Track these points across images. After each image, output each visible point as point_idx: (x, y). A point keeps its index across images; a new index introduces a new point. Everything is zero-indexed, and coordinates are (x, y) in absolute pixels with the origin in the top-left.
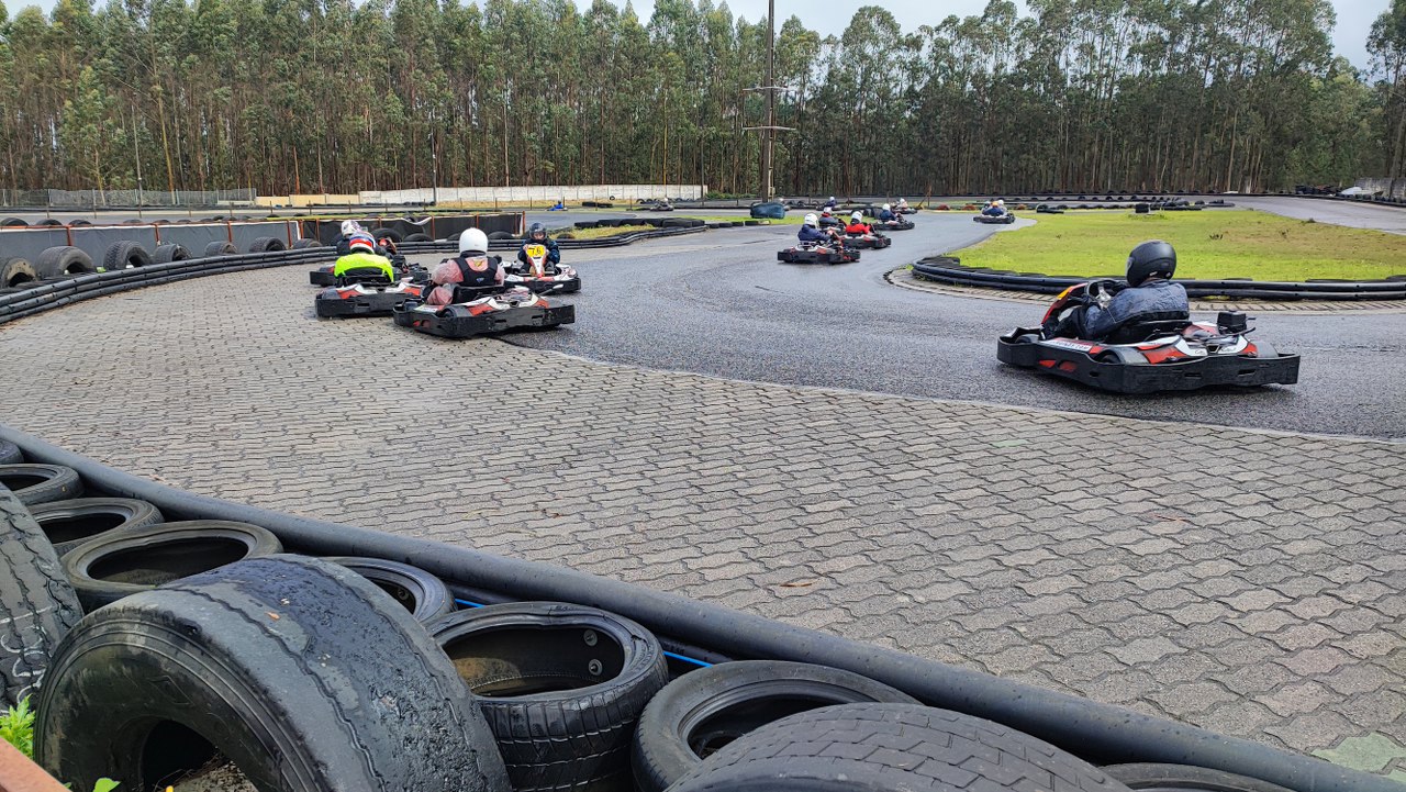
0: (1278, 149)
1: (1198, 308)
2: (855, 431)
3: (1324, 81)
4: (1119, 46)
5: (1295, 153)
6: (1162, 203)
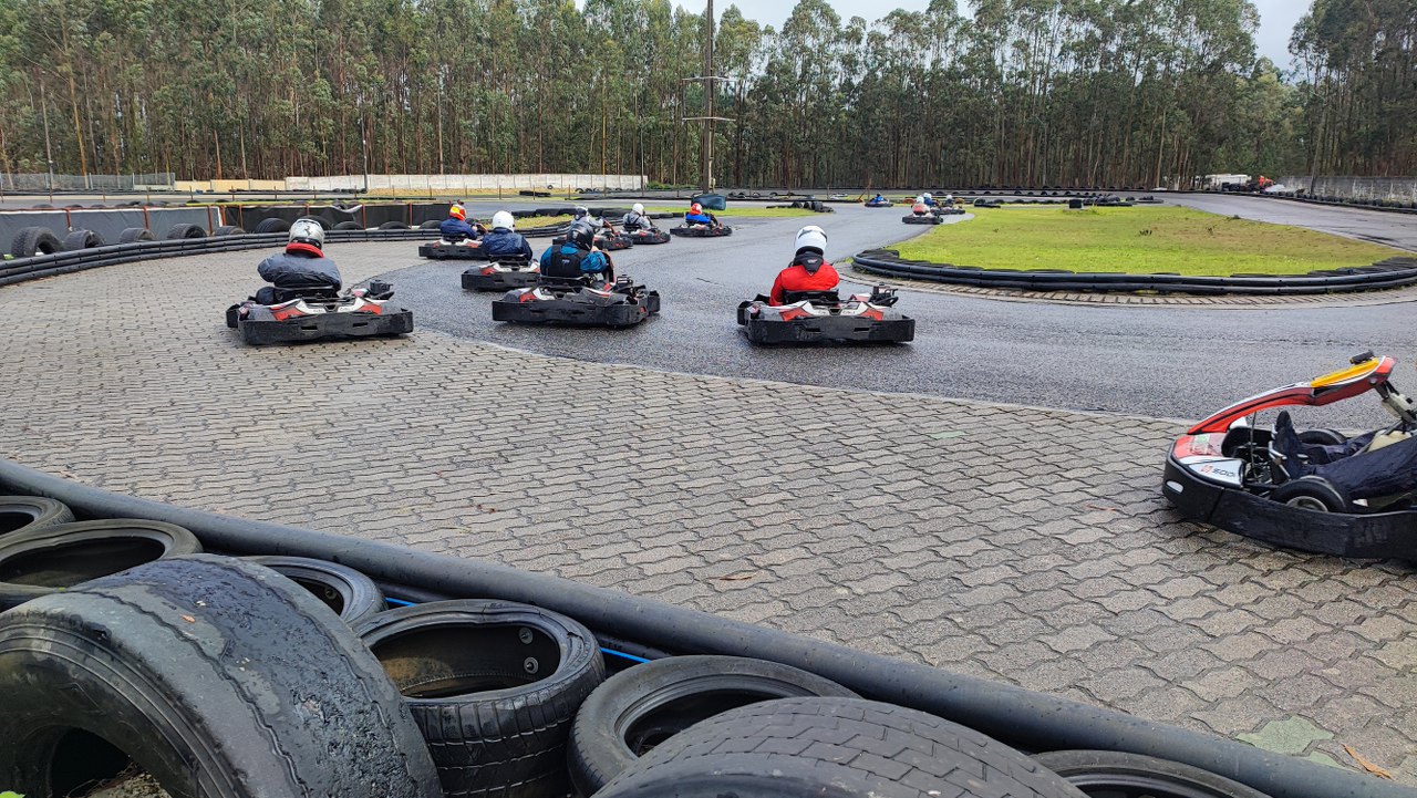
0: (1205, 147)
2: (795, 423)
3: (1249, 81)
4: (1052, 43)
5: (1221, 152)
6: (1095, 198)
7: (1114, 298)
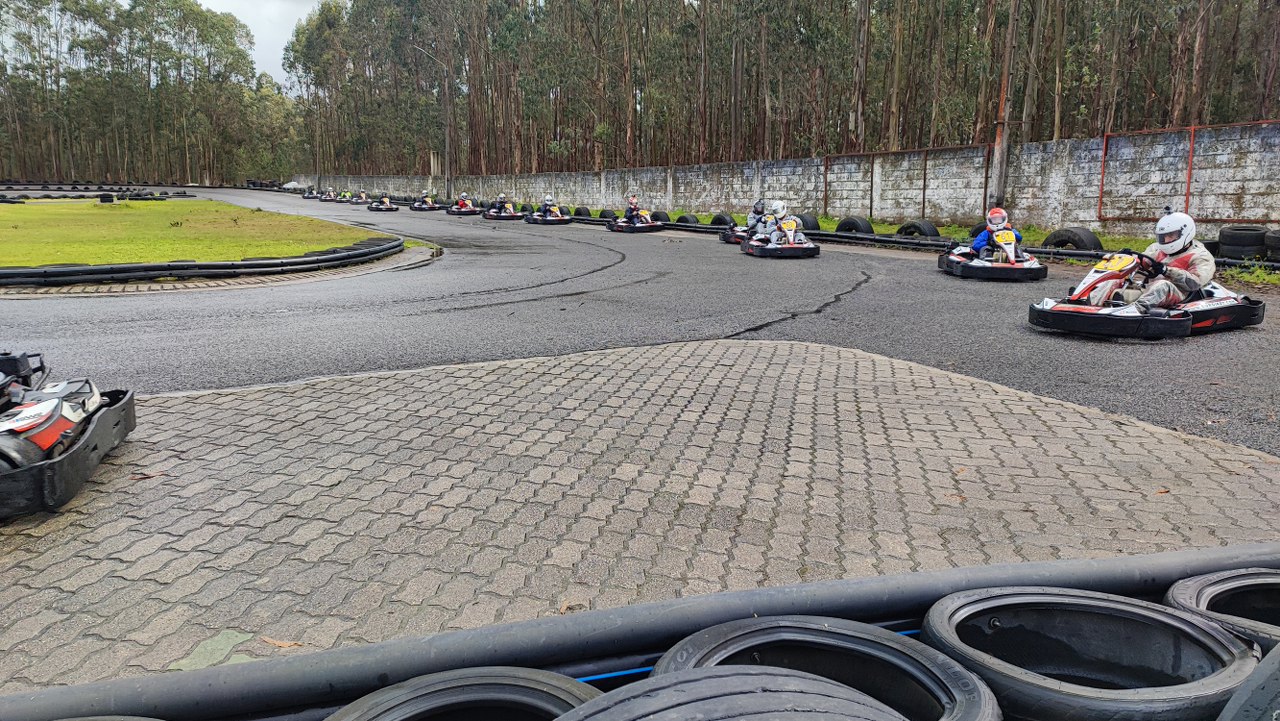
0: (227, 147)
1: (149, 289)
3: (254, 92)
5: (242, 152)
6: (129, 193)
7: (135, 286)
